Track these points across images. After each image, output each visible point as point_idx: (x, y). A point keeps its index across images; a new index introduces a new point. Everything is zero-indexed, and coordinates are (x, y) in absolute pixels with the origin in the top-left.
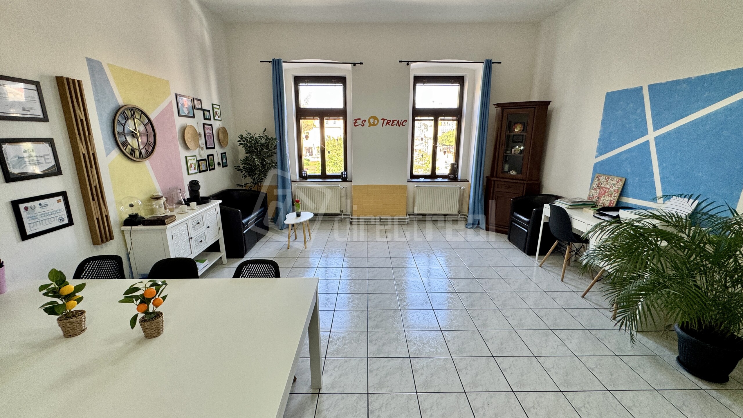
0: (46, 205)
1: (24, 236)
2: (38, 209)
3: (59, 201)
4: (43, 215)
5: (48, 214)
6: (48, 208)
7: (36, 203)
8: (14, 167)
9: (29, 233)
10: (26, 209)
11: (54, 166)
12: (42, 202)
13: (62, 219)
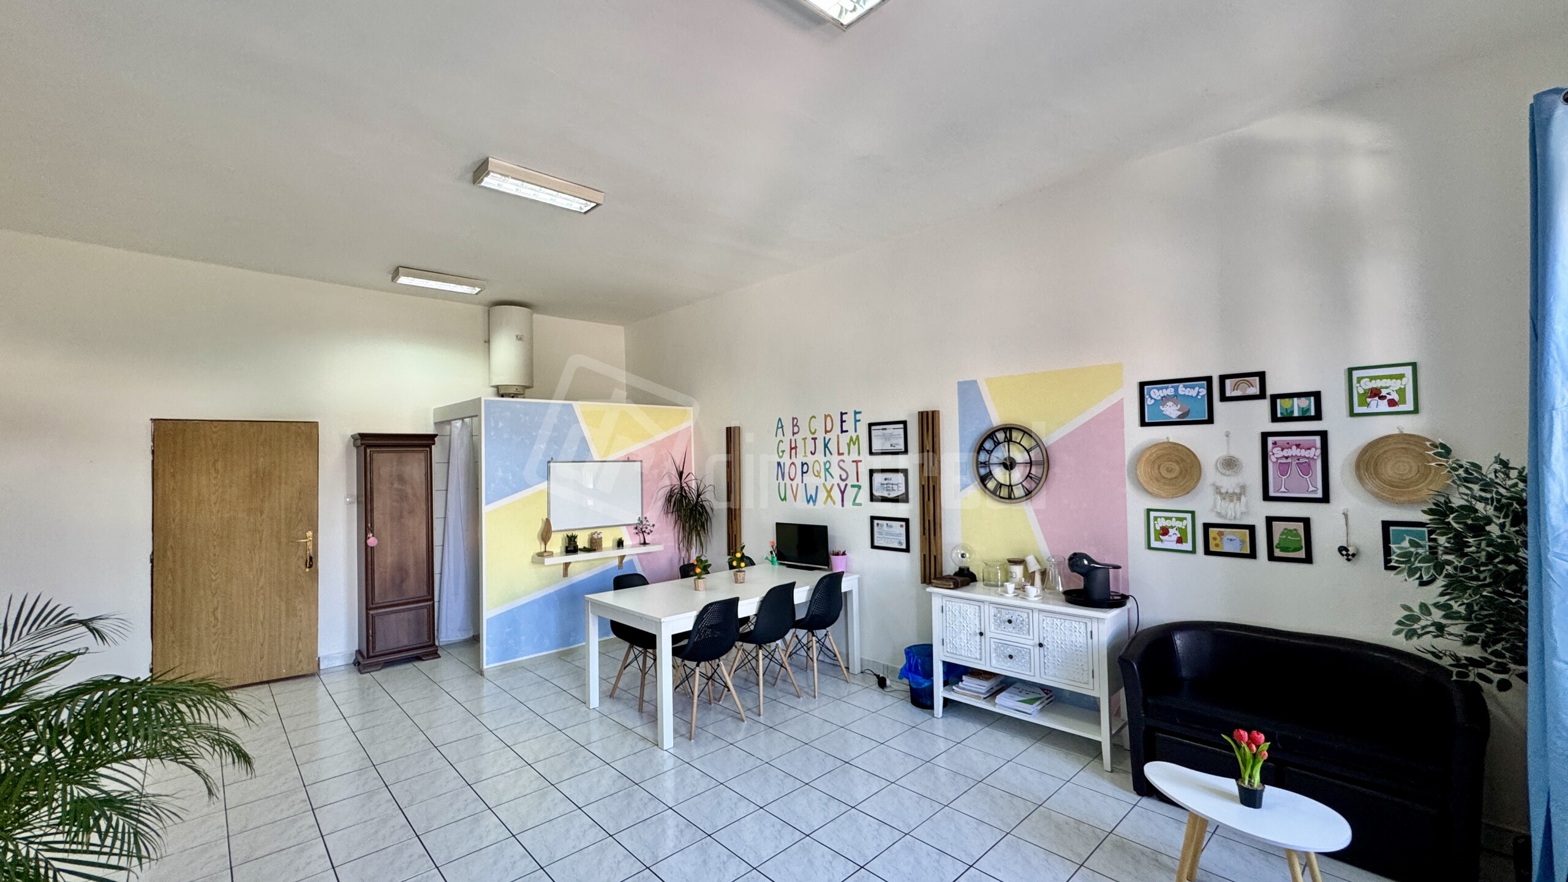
0: (891, 527)
1: (873, 547)
2: (885, 528)
3: (902, 526)
4: (887, 534)
5: (891, 534)
6: (892, 529)
7: (885, 522)
8: (877, 490)
9: (876, 544)
10: (878, 524)
11: (903, 494)
12: (890, 523)
13: (900, 543)
